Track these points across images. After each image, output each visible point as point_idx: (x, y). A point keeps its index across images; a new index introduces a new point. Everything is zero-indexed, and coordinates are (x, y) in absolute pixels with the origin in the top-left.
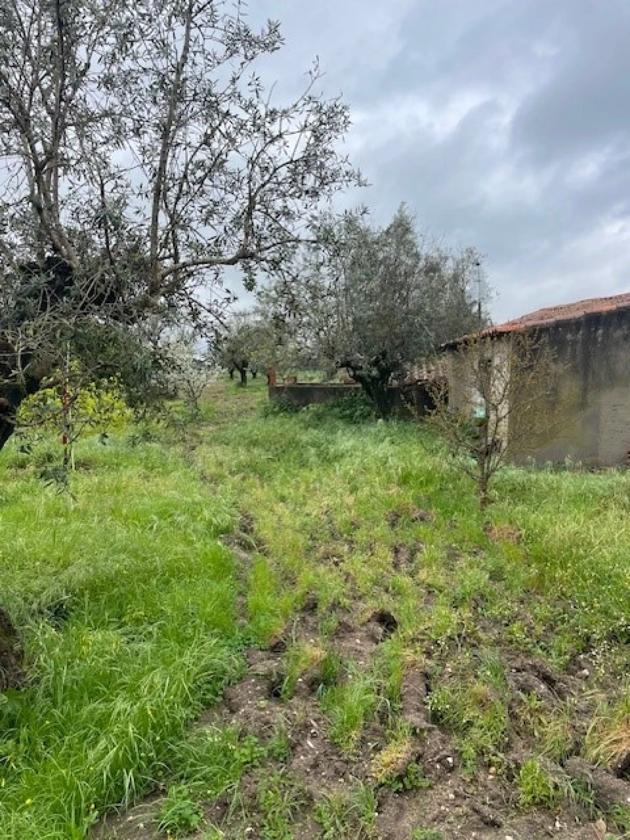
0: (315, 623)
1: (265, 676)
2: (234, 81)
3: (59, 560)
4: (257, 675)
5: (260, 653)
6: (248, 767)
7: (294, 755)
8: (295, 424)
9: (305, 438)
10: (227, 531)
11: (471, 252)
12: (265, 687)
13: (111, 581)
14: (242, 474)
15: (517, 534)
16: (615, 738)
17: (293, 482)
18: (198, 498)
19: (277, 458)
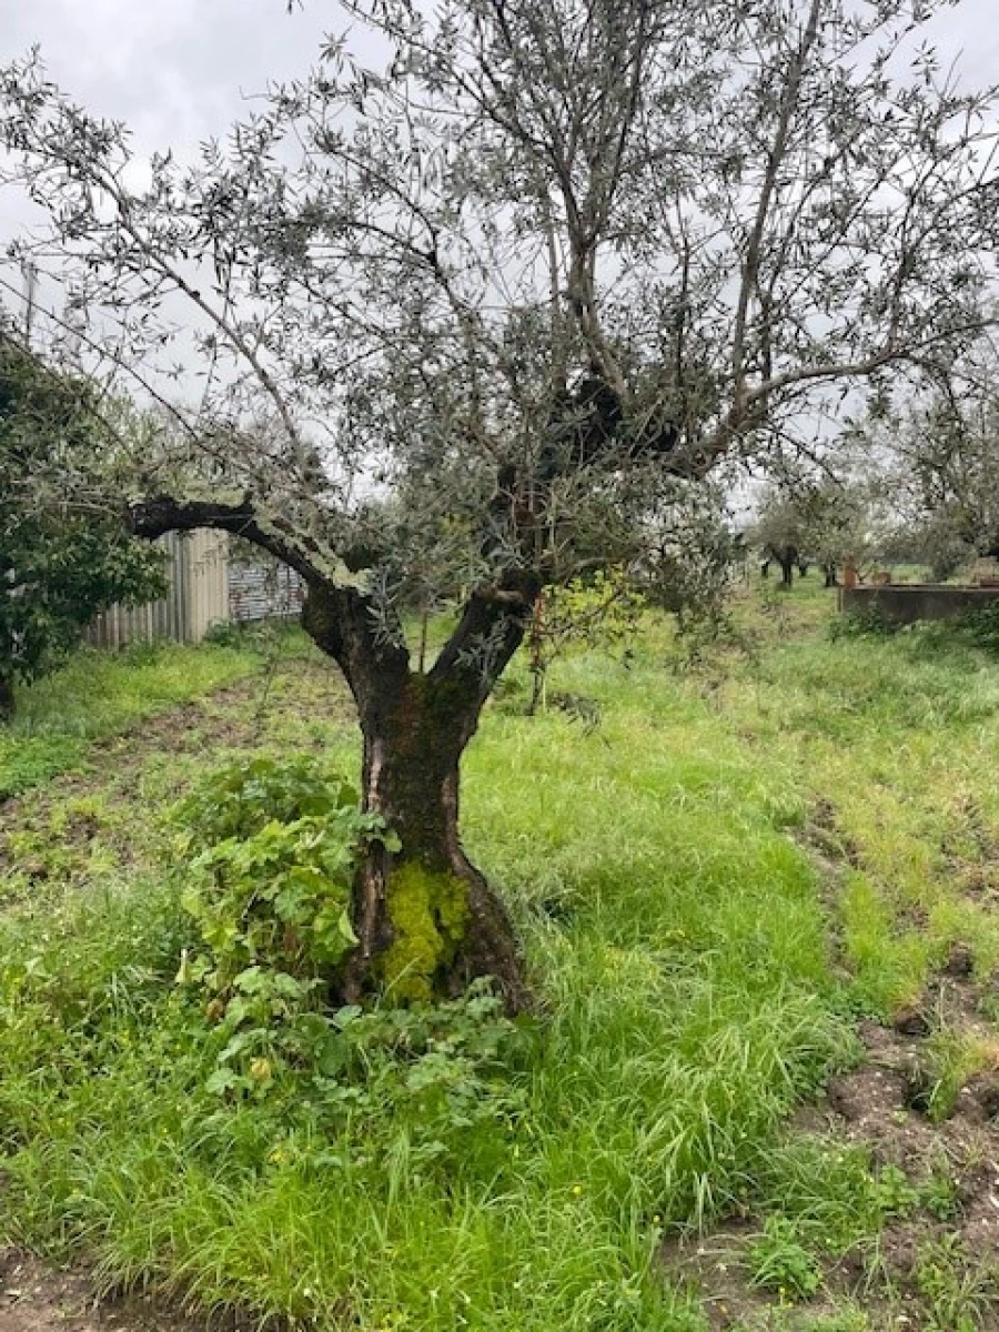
0: (972, 997)
1: (898, 1072)
2: (880, 62)
3: (548, 835)
4: (887, 1067)
5: (882, 1031)
6: (892, 1218)
7: (968, 1215)
8: (890, 653)
9: (911, 677)
10: (793, 821)
12: (898, 1090)
13: (628, 877)
14: (803, 732)
17: (896, 752)
18: (743, 764)
19: (858, 708)
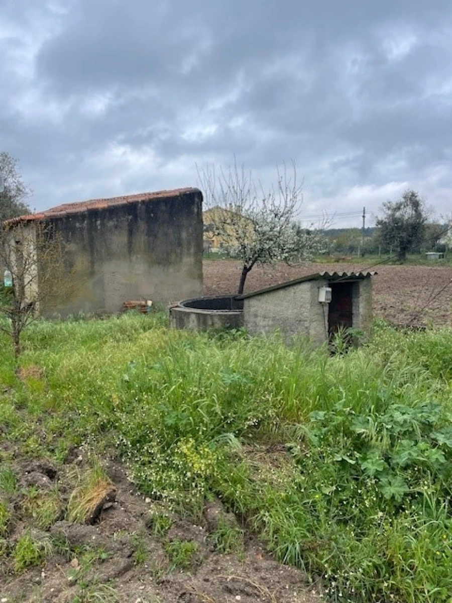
11: (6, 156)
15: (40, 371)
16: (89, 498)
